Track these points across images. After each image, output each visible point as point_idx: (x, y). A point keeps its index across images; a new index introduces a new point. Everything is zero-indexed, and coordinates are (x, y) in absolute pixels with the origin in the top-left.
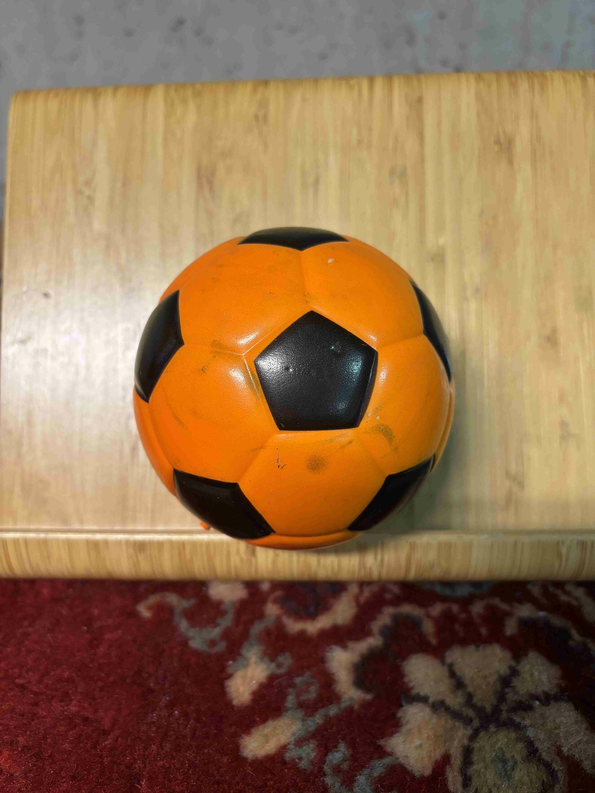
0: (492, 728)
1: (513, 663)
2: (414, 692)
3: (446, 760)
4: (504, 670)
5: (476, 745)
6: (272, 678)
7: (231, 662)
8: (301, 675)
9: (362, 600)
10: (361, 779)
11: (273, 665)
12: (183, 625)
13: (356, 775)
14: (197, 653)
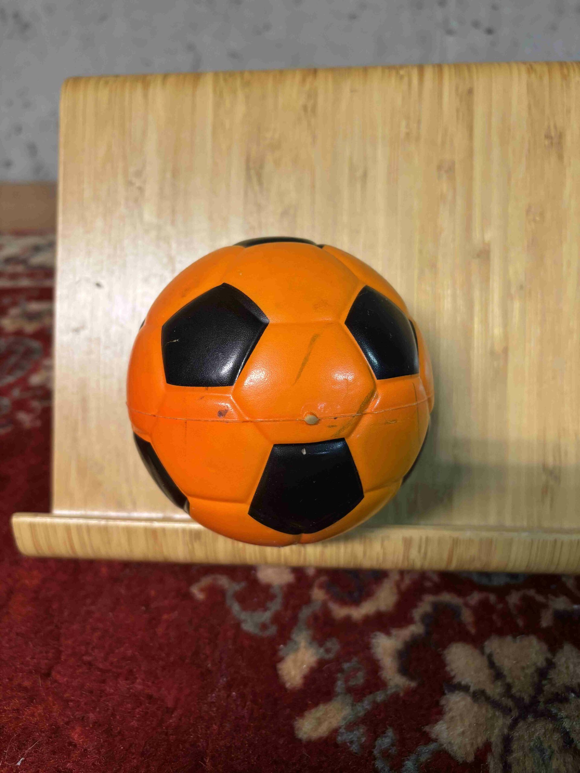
0: (530, 719)
1: (549, 656)
2: (456, 681)
3: (487, 747)
4: (541, 662)
5: (516, 734)
6: (321, 663)
7: (282, 646)
8: (349, 661)
9: (403, 586)
10: (409, 764)
11: (322, 650)
12: (236, 608)
13: (404, 761)
14: (249, 636)
